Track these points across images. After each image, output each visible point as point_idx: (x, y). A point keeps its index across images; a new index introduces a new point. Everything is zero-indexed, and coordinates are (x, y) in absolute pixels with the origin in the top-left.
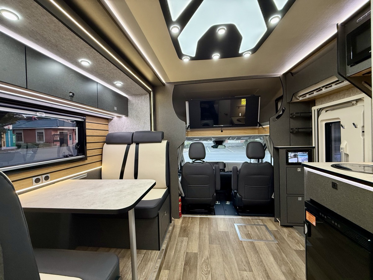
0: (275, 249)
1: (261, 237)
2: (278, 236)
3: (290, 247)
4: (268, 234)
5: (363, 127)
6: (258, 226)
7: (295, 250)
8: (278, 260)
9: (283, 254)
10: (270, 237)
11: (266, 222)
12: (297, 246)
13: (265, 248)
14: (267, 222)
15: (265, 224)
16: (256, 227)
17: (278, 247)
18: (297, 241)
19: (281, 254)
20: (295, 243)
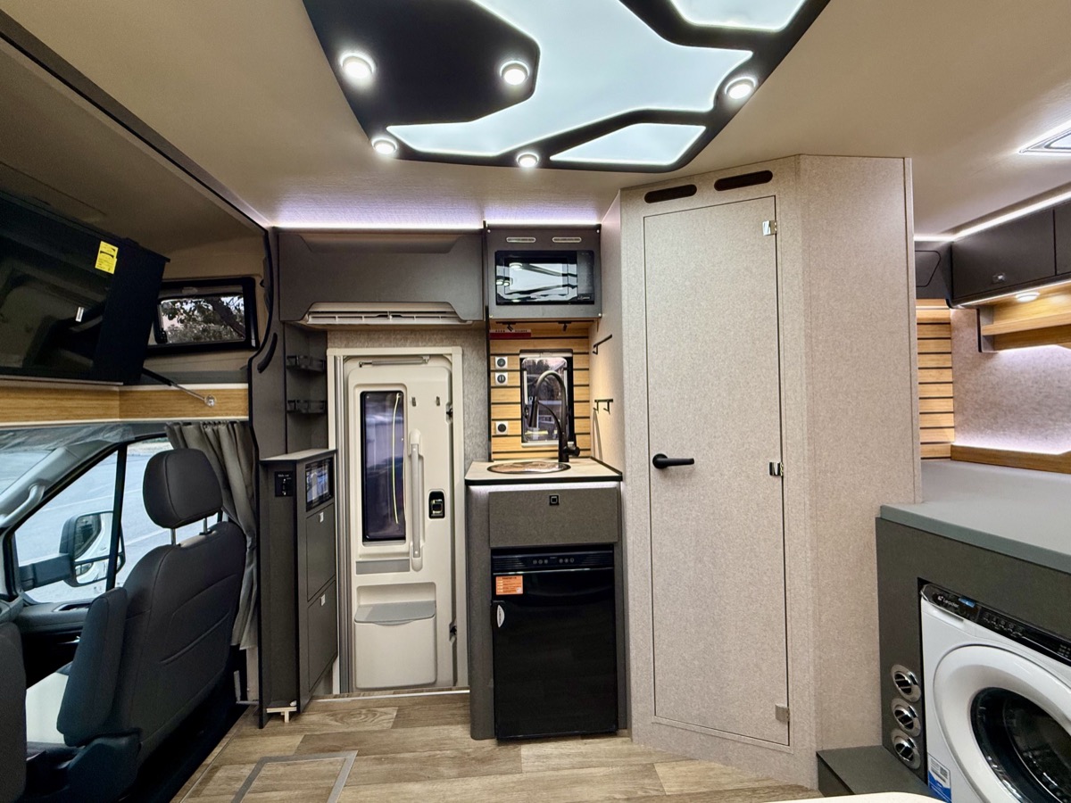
0: (379, 767)
1: (319, 792)
2: (330, 743)
3: (381, 731)
4: (315, 764)
5: (450, 403)
6: (255, 783)
7: (393, 727)
8: (422, 773)
9: (402, 755)
10: (325, 764)
11: (249, 753)
12: (382, 718)
13: (368, 793)
14: (251, 749)
15: (256, 757)
16: (254, 792)
17: (374, 758)
18: (364, 711)
19: (403, 761)
20: (370, 715)
